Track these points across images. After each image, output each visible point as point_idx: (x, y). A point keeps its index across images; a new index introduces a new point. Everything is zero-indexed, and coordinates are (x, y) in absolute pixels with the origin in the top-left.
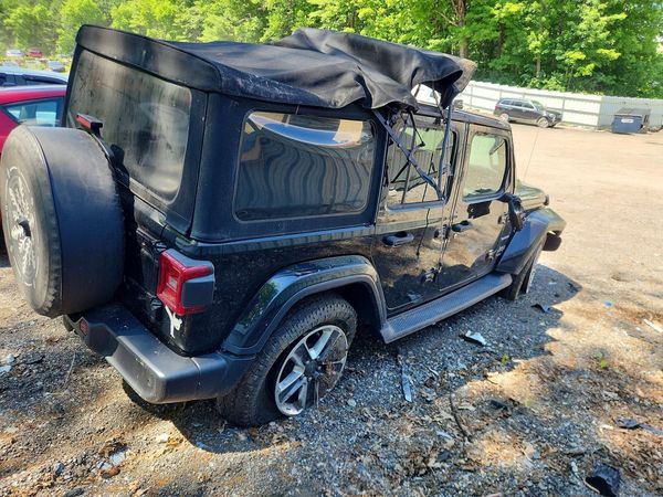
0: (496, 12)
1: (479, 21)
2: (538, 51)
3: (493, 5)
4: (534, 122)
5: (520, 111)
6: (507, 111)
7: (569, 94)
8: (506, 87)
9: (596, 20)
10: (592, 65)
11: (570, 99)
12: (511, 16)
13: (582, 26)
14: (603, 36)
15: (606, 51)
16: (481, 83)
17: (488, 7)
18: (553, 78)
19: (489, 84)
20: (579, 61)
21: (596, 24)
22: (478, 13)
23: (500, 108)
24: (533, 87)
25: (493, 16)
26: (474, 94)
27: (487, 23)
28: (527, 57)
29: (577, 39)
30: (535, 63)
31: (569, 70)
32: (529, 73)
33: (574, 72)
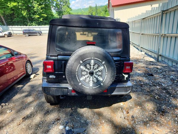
0: (9, 5)
1: (4, 8)
2: (26, 16)
3: (8, 3)
4: (36, 34)
5: (31, 32)
6: (27, 33)
7: (40, 26)
8: (22, 26)
9: (38, 7)
10: (42, 18)
11: (41, 27)
12: (15, 6)
13: (35, 8)
14: (41, 11)
15: (44, 15)
16: (14, 26)
17: (6, 4)
18: (33, 23)
19: (17, 26)
20: (38, 18)
21: (38, 8)
22: (3, 5)
23: (25, 33)
24: (29, 25)
25: (9, 6)
26: (13, 30)
27: (7, 9)
28: (24, 18)
29: (35, 12)
30: (27, 19)
31: (37, 20)
32: (26, 22)
33: (38, 20)
